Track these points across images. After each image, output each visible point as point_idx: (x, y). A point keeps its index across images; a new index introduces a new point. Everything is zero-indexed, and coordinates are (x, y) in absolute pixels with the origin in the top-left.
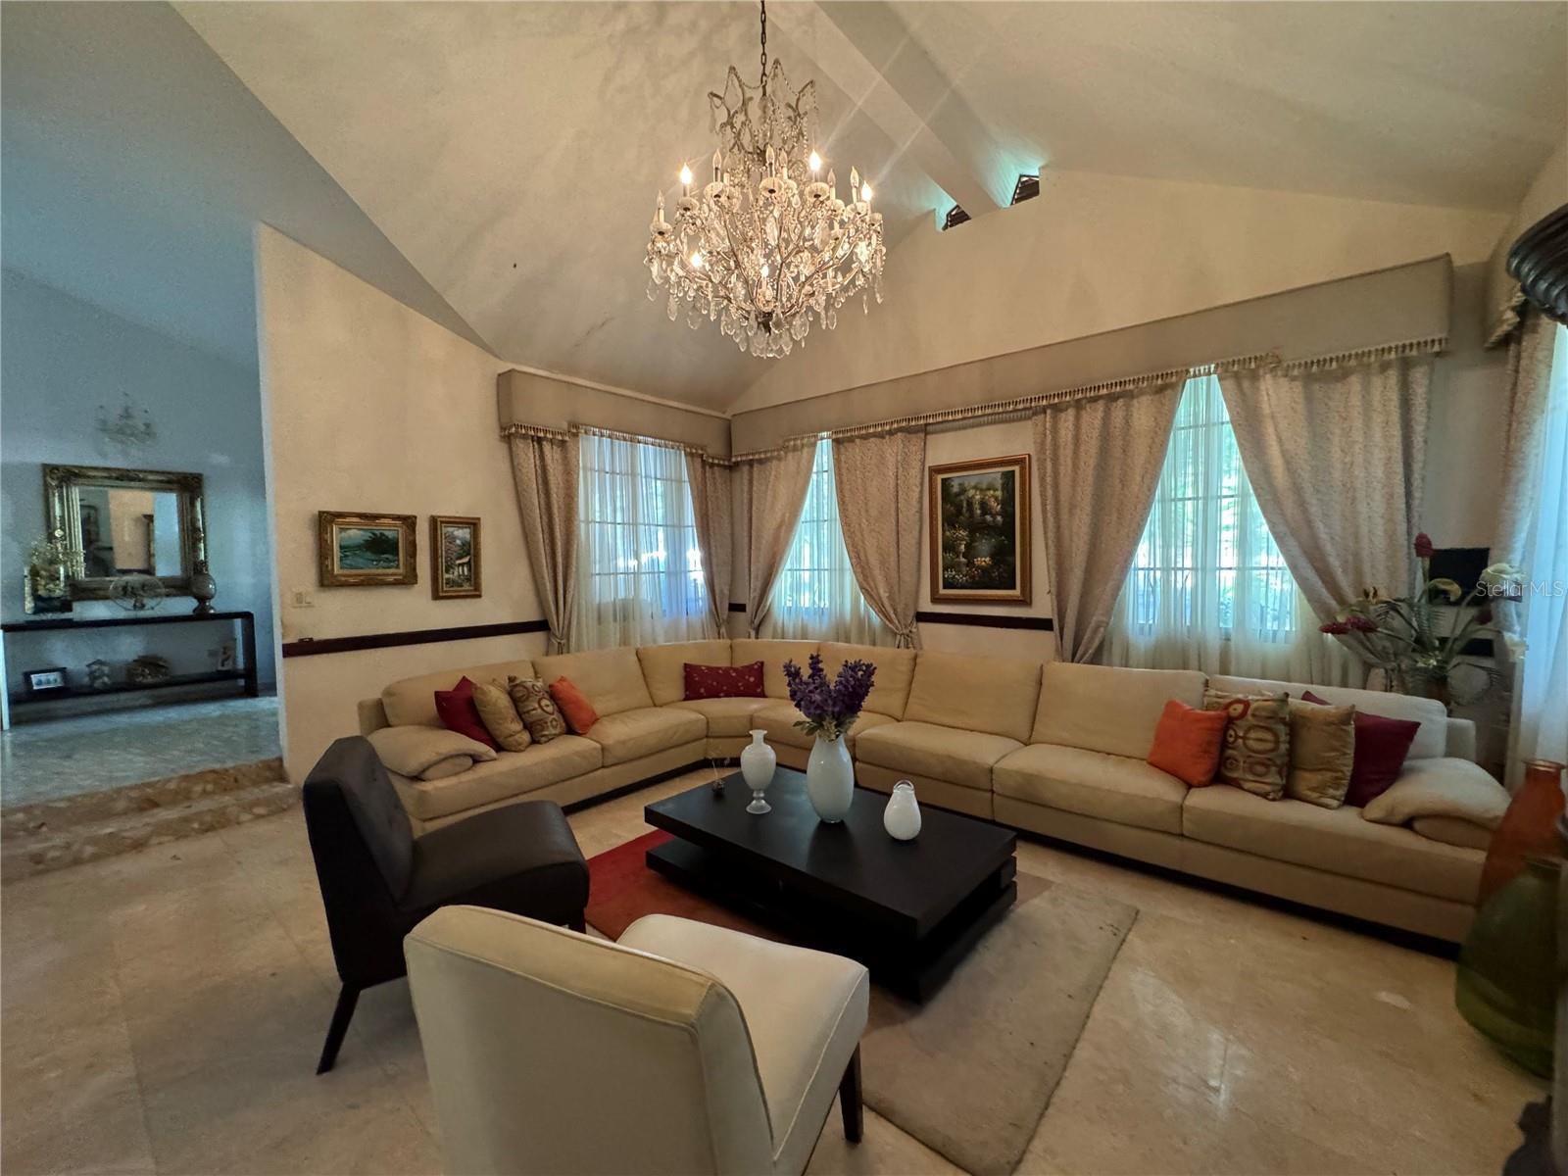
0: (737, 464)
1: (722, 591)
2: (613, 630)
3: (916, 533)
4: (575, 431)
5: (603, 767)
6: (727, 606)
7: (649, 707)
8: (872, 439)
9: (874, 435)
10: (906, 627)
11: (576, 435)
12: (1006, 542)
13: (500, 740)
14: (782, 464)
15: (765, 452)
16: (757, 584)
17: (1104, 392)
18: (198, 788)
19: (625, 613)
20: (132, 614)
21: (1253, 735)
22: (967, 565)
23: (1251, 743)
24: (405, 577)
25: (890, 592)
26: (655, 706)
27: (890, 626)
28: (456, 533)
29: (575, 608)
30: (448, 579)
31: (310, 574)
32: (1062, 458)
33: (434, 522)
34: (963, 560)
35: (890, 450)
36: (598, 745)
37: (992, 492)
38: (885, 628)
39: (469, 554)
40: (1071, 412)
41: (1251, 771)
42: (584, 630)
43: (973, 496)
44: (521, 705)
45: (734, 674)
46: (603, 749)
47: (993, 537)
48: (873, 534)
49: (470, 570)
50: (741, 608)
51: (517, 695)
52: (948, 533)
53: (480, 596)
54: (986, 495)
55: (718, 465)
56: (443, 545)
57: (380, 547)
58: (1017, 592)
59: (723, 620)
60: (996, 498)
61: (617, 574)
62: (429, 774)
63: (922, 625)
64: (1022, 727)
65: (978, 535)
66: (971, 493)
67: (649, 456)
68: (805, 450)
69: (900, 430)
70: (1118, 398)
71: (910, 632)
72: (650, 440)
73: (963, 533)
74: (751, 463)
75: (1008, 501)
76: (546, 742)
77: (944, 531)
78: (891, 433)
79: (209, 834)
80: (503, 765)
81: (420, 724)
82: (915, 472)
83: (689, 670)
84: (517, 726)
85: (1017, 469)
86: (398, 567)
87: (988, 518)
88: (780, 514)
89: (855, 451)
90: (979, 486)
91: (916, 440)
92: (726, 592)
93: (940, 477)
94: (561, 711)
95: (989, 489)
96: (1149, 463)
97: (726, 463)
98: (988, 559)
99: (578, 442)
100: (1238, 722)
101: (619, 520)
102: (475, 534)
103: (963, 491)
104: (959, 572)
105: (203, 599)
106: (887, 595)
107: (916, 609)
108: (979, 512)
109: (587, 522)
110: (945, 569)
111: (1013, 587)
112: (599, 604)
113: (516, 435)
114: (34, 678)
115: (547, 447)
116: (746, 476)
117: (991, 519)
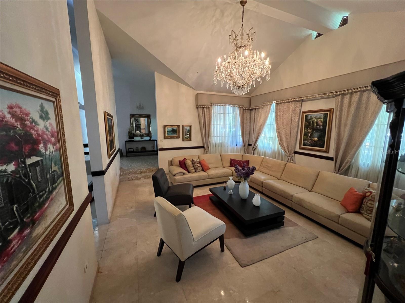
0: (252, 109)
1: (246, 141)
2: (218, 149)
3: (296, 130)
4: (211, 105)
5: (208, 179)
6: (247, 144)
7: (222, 167)
8: (287, 103)
9: (287, 102)
10: (291, 155)
11: (212, 106)
12: (323, 134)
13: (189, 171)
14: (263, 109)
15: (258, 106)
16: (254, 140)
17: (359, 89)
18: (147, 171)
19: (221, 145)
20: (141, 140)
21: (369, 202)
22: (310, 140)
23: (368, 204)
24: (178, 137)
25: (288, 146)
26: (223, 167)
27: (286, 154)
28: (187, 128)
29: (210, 144)
30: (185, 137)
31: (163, 136)
32: (344, 110)
33: (183, 126)
34: (309, 138)
35: (291, 107)
36: (207, 174)
37: (320, 119)
38: (285, 155)
39: (189, 132)
40: (349, 96)
41: (366, 211)
42: (212, 149)
43: (314, 120)
44: (194, 164)
45: (241, 162)
46: (208, 175)
47: (319, 132)
48: (284, 129)
49: (189, 136)
50: (250, 145)
51: (193, 162)
52: (306, 130)
53: (191, 141)
54: (318, 120)
55: (247, 110)
56: (184, 130)
57: (174, 131)
58: (324, 149)
59: (246, 148)
60: (321, 121)
61: (220, 136)
62: (176, 175)
63: (296, 155)
64: (309, 187)
65: (314, 131)
66: (314, 119)
67: (229, 108)
68: (269, 106)
69: (294, 101)
70: (366, 91)
71: (292, 156)
72: (230, 105)
73: (310, 131)
74: (255, 109)
75: (325, 122)
76: (197, 172)
77: (304, 130)
78: (292, 102)
79: (148, 179)
80: (189, 175)
81: (177, 166)
82: (298, 112)
83: (231, 160)
84: (192, 168)
85: (329, 113)
86: (177, 135)
87: (318, 127)
88: (261, 122)
89: (281, 107)
90: (316, 117)
91: (299, 104)
92: (247, 141)
93: (305, 114)
94: (202, 166)
95: (319, 118)
96: (374, 113)
97: (249, 109)
98: (317, 139)
99: (212, 107)
100: (367, 198)
101: (221, 124)
102: (190, 128)
103: (311, 118)
104: (308, 141)
105: (150, 137)
106: (286, 146)
107: (294, 150)
108: (315, 125)
109: (213, 125)
110: (304, 140)
111: (324, 147)
112: (216, 143)
113: (199, 107)
114: (130, 149)
115: (205, 109)
116: (254, 112)
117: (319, 127)
